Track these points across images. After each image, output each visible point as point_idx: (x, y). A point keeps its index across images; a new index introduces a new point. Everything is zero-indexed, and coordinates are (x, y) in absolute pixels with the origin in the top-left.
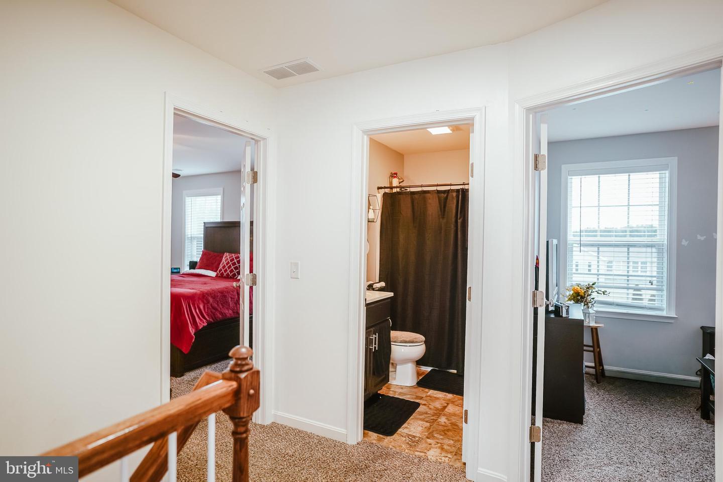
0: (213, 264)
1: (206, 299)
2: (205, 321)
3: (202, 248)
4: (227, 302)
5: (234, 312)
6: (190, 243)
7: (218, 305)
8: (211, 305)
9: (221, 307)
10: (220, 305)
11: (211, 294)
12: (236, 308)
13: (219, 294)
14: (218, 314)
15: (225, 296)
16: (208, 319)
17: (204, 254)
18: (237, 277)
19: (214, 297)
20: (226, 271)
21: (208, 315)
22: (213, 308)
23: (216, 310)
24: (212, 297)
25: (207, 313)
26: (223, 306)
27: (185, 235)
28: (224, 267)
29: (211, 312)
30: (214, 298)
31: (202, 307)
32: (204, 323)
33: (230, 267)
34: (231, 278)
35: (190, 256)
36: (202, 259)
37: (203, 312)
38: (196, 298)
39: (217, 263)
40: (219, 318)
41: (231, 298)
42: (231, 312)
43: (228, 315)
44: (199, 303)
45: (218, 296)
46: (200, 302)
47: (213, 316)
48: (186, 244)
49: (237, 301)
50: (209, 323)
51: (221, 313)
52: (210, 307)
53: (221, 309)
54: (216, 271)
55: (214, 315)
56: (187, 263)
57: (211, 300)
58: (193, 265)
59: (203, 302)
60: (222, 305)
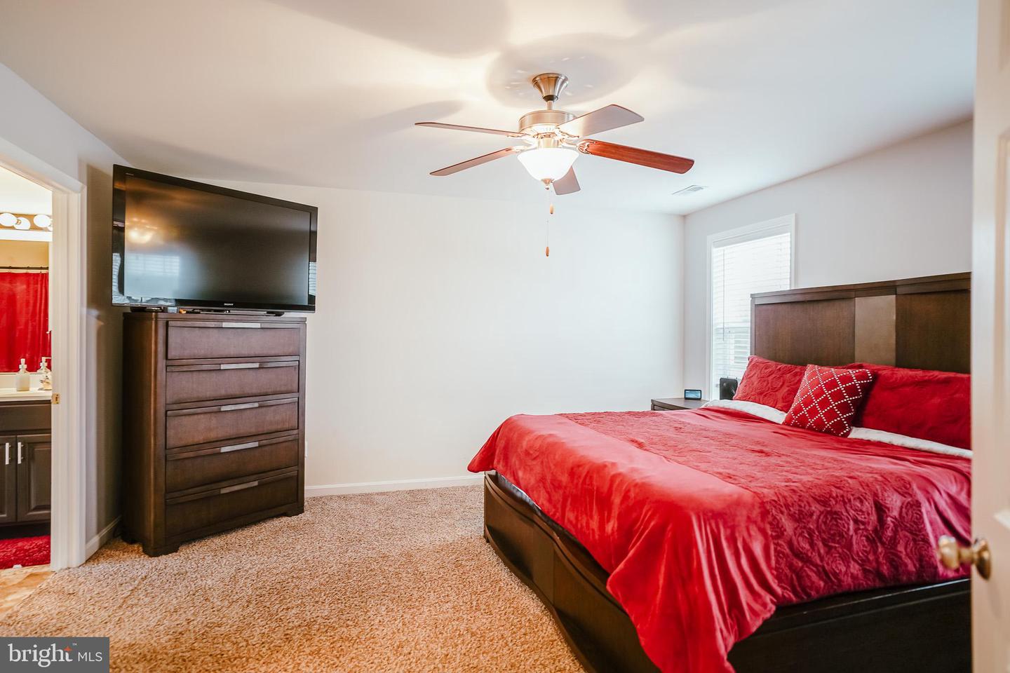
0: (776, 390)
1: (771, 524)
2: (768, 598)
3: (747, 353)
4: (841, 535)
5: (865, 571)
6: (721, 341)
7: (812, 544)
8: (790, 544)
9: (822, 551)
10: (820, 544)
11: (787, 506)
12: (871, 557)
13: (816, 508)
14: (814, 577)
15: (835, 515)
16: (779, 590)
17: (753, 366)
18: (848, 433)
19: (800, 518)
20: (813, 412)
21: (778, 578)
22: (798, 554)
23: (807, 560)
24: (792, 517)
25: (776, 569)
26: (829, 550)
27: (711, 325)
28: (807, 402)
29: (791, 566)
30: (796, 520)
31: (758, 549)
32: (764, 605)
33: (824, 403)
34: (828, 432)
35: (721, 367)
36: (747, 376)
37: (764, 566)
38: (741, 520)
39: (785, 389)
40: (817, 590)
41: (856, 521)
42: (855, 568)
43: (848, 580)
44: (750, 535)
45: (811, 515)
46: (754, 530)
47: (792, 578)
48: (714, 343)
49: (875, 530)
50: (783, 607)
51: (824, 573)
52: (787, 551)
53: (822, 559)
54: (785, 409)
55: (799, 578)
56: (716, 381)
57: (788, 526)
58: (728, 389)
59: (762, 531)
60: (824, 542)
